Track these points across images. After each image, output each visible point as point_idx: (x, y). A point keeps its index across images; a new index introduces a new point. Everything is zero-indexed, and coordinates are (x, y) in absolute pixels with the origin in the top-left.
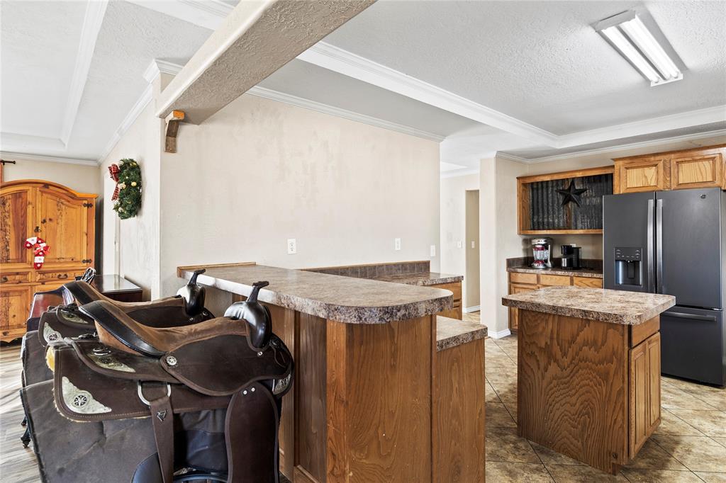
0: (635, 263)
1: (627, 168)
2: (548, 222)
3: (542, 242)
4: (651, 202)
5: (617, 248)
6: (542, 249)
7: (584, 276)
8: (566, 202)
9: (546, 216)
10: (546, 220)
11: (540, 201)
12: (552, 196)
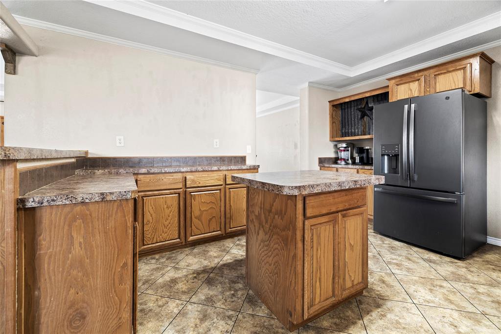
0: (396, 156)
1: (397, 85)
2: (351, 132)
3: (344, 145)
4: (406, 106)
5: (382, 145)
6: (344, 151)
7: (366, 168)
8: (362, 117)
9: (350, 128)
10: (350, 131)
11: (346, 117)
12: (354, 113)
